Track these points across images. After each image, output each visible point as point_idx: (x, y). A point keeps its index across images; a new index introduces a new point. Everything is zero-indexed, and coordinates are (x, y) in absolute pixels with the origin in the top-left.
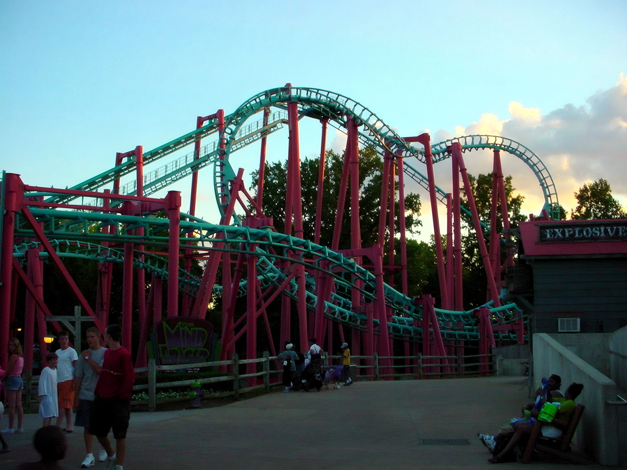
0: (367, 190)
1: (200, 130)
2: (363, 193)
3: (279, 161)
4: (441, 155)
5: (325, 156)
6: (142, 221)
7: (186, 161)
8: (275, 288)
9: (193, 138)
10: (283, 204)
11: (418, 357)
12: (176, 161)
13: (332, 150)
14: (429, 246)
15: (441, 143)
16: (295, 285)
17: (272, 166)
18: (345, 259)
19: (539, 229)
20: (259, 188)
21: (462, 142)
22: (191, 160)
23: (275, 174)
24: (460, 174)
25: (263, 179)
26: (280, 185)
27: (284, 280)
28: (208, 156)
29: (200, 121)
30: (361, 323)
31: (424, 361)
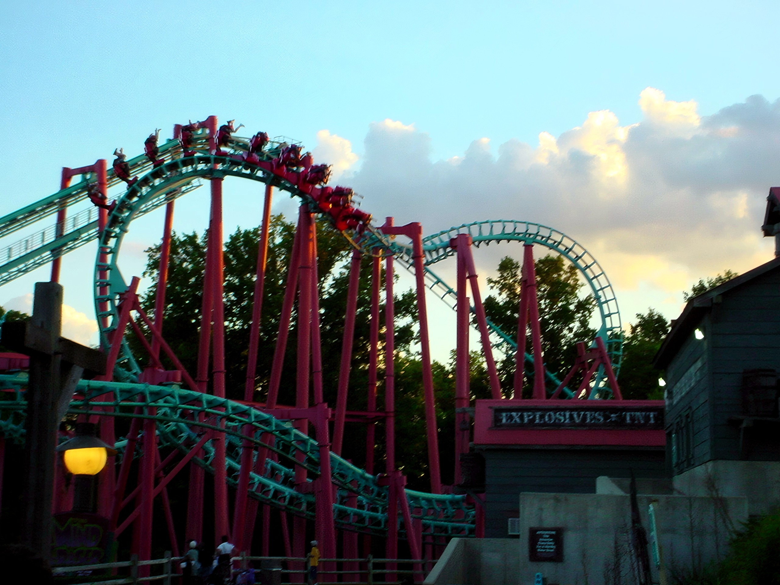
0: (338, 283)
1: (66, 192)
2: (331, 286)
3: (194, 232)
4: (441, 252)
5: (269, 224)
6: (10, 381)
7: (43, 241)
8: (181, 455)
9: (55, 204)
10: (197, 302)
11: (367, 560)
12: (27, 241)
13: (281, 215)
14: (446, 369)
15: (442, 233)
16: (211, 451)
17: (182, 239)
18: (279, 422)
19: (493, 412)
20: (161, 275)
21: (475, 232)
22: (50, 237)
23: (186, 252)
24: (468, 282)
25: (168, 260)
26: (196, 272)
27: (194, 442)
28: (79, 232)
29: (67, 174)
30: (308, 508)
31: (376, 566)
